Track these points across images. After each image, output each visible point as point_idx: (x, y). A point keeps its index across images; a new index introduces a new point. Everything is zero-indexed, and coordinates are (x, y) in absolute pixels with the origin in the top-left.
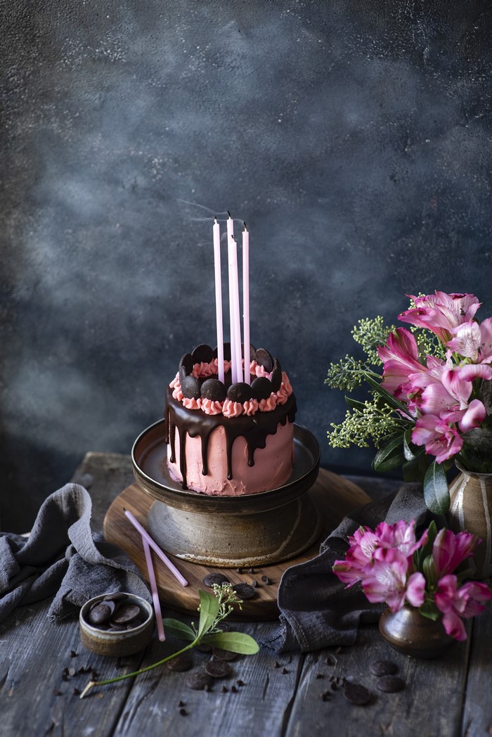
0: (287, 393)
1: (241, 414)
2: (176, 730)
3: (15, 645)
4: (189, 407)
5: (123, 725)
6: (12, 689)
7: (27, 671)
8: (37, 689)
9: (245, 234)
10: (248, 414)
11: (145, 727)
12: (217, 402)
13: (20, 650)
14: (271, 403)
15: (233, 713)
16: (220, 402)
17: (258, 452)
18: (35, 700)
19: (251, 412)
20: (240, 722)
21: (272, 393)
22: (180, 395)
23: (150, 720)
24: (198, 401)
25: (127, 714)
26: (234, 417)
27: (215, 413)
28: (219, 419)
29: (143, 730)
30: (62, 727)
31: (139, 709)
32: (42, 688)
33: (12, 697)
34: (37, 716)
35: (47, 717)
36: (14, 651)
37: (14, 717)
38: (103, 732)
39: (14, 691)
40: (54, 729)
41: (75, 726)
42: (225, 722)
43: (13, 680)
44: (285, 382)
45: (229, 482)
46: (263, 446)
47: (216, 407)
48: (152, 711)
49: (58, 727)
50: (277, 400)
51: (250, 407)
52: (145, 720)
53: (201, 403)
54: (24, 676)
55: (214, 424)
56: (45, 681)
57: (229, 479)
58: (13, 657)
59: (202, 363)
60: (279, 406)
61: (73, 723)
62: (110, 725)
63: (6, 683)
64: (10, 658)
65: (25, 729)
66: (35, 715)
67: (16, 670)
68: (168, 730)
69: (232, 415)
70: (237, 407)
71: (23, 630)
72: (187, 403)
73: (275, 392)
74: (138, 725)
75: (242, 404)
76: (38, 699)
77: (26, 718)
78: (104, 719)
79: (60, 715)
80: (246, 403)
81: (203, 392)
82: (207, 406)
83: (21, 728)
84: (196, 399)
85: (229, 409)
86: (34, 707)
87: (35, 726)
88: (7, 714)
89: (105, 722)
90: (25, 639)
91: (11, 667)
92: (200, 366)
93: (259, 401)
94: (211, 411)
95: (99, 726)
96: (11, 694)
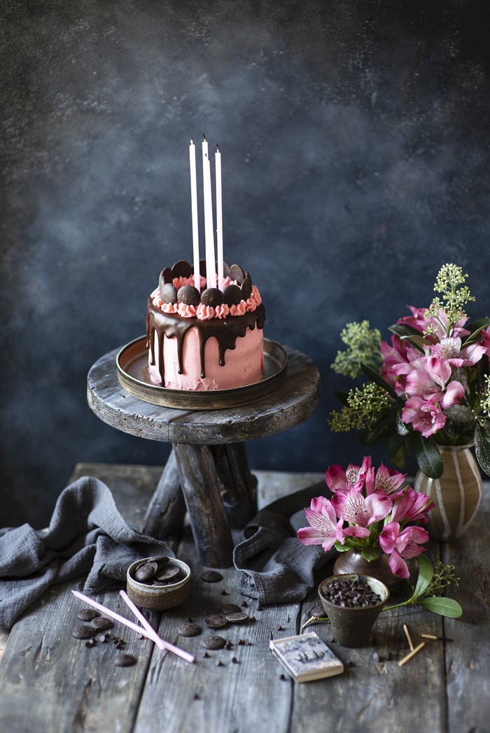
0: (256, 302)
1: (213, 318)
2: (199, 678)
3: (44, 619)
4: (167, 311)
5: (152, 677)
6: (49, 654)
7: (59, 639)
8: (71, 653)
9: (218, 156)
10: (220, 317)
11: (172, 678)
12: (192, 306)
13: (49, 623)
14: (241, 308)
15: (246, 663)
16: (195, 306)
17: (228, 353)
18: (71, 662)
19: (222, 315)
20: (254, 670)
21: (242, 301)
22: (160, 302)
23: (175, 673)
24: (175, 305)
25: (154, 669)
26: (207, 320)
27: (190, 315)
28: (193, 321)
29: (171, 681)
30: (99, 681)
31: (163, 665)
32: (75, 652)
33: (50, 660)
34: (75, 674)
35: (84, 675)
36: (44, 624)
37: (55, 676)
38: (136, 683)
39: (51, 656)
40: (92, 684)
41: (110, 680)
42: (241, 671)
43: (48, 647)
44: (255, 293)
45: (202, 380)
46: (233, 347)
47: (190, 309)
48: (175, 666)
49: (95, 682)
50: (246, 307)
51: (222, 310)
52: (171, 672)
53: (178, 308)
54: (57, 643)
55: (188, 325)
56: (77, 647)
57: (203, 377)
58: (45, 629)
59: (181, 277)
60: (249, 313)
61: (108, 678)
62: (141, 678)
63: (42, 650)
64: (42, 630)
65: (66, 685)
66: (73, 673)
67: (49, 639)
68: (193, 679)
69: (205, 318)
70: (210, 310)
71: (49, 608)
72: (165, 308)
73: (245, 300)
74: (166, 677)
75: (214, 308)
76: (73, 661)
77: (66, 676)
78: (134, 674)
79: (95, 672)
80: (218, 307)
81: (179, 297)
82: (183, 310)
83: (63, 684)
84: (173, 304)
85: (202, 312)
86: (71, 667)
87: (75, 682)
88: (48, 674)
89: (136, 676)
90: (52, 614)
91: (44, 637)
92: (179, 281)
93: (230, 307)
94: (186, 314)
95: (131, 679)
96: (48, 659)
